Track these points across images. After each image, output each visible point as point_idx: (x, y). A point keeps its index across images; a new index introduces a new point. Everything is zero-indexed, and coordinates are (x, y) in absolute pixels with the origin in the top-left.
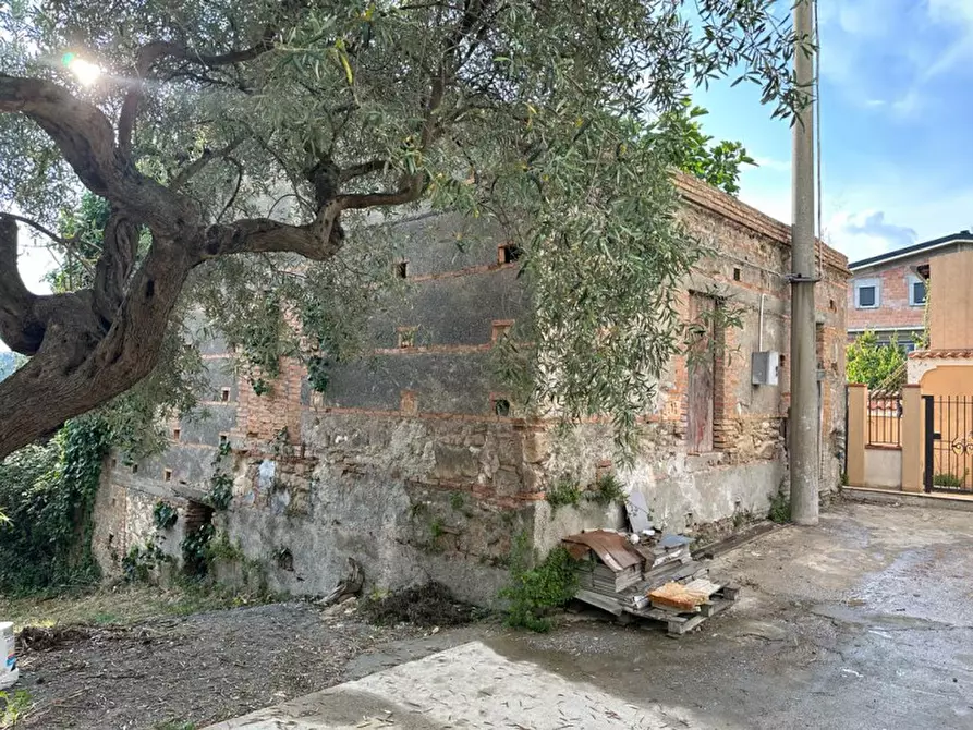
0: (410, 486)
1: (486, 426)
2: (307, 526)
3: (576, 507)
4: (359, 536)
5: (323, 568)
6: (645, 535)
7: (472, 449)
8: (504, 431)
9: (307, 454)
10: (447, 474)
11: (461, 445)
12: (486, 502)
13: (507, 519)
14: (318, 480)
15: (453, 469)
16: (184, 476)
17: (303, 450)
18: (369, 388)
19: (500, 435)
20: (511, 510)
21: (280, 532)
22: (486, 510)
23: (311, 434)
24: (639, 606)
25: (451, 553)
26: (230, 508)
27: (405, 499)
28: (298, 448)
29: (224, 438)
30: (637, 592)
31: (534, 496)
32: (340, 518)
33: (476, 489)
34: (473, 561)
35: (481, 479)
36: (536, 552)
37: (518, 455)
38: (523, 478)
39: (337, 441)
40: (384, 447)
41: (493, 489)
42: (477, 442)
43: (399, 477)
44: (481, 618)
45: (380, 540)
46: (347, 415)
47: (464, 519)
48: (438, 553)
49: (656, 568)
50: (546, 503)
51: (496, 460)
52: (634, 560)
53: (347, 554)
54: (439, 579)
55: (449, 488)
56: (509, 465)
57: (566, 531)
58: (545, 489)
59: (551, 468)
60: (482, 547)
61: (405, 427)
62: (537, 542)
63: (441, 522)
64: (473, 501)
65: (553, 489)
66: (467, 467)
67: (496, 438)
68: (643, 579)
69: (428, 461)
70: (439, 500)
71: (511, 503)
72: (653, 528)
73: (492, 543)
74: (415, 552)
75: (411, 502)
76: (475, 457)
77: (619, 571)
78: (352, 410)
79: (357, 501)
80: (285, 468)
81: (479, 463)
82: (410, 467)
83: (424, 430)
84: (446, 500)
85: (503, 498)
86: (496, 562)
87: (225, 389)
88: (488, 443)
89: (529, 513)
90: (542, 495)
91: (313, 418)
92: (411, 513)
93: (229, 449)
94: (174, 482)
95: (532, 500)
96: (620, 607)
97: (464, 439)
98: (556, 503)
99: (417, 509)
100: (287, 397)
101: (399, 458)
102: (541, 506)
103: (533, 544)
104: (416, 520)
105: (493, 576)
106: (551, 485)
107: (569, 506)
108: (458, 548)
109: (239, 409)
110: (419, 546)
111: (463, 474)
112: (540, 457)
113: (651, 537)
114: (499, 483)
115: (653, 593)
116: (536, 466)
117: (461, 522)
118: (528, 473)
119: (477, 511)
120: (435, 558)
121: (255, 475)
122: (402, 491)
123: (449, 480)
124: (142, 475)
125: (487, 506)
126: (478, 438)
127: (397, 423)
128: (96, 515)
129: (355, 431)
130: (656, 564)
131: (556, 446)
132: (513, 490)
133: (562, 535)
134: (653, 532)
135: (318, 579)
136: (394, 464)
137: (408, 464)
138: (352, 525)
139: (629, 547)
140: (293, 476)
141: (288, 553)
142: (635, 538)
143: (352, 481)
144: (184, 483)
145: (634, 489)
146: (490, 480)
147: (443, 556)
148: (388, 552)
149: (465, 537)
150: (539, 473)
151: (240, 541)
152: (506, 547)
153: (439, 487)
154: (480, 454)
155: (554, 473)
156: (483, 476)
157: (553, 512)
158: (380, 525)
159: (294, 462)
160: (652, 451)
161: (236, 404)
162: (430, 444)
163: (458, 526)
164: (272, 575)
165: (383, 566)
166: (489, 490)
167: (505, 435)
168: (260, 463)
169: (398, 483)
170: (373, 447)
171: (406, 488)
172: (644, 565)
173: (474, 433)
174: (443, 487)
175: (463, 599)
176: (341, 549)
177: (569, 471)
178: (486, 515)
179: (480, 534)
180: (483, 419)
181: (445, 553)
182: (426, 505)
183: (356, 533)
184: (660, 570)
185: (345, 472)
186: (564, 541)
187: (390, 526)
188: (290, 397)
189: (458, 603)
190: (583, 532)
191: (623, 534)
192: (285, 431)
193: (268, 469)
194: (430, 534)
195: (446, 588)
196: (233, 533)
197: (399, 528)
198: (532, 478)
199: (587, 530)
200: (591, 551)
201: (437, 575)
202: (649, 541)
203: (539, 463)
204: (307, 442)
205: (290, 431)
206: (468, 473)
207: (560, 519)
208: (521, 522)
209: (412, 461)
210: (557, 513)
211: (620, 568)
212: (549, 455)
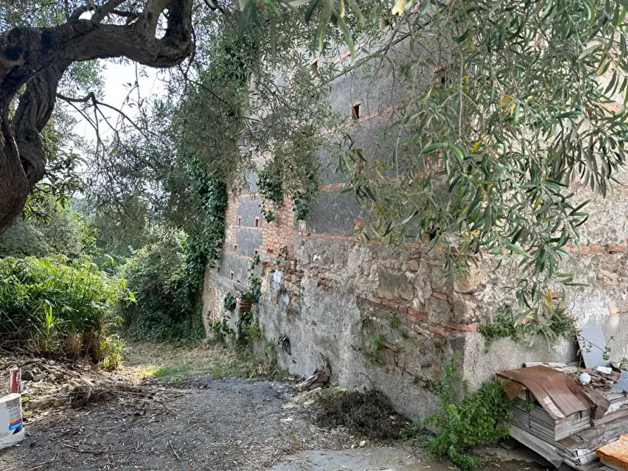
0: (361, 302)
1: (420, 253)
2: (298, 322)
3: (516, 339)
4: (328, 337)
5: (307, 356)
6: (600, 373)
7: (409, 274)
8: (435, 259)
9: (298, 268)
10: (388, 295)
11: (400, 270)
12: (419, 325)
13: (438, 346)
14: (304, 288)
15: (392, 291)
16: (239, 277)
17: (296, 265)
18: (333, 216)
19: (432, 262)
20: (442, 337)
21: (284, 324)
22: (420, 334)
23: (299, 253)
24: (583, 461)
25: (391, 367)
26: (260, 302)
27: (357, 312)
28: (292, 263)
29: (256, 252)
30: (582, 443)
31: (465, 327)
32: (316, 320)
33: (411, 312)
34: (408, 380)
35: (416, 303)
36: (465, 384)
37: (449, 284)
38: (453, 308)
39: (314, 260)
40: (343, 267)
41: (426, 314)
42: (412, 268)
43: (353, 293)
44: (409, 436)
45: (341, 344)
46: (321, 238)
47: (401, 339)
48: (381, 365)
49: (609, 414)
50: (479, 335)
51: (429, 287)
52: (581, 406)
53: (320, 349)
54: (382, 387)
55: (389, 308)
56: (440, 293)
57: (503, 364)
58: (478, 321)
59: (486, 299)
60: (415, 367)
61: (357, 250)
62: (467, 374)
63: (383, 338)
64: (408, 323)
65: (488, 320)
66: (404, 291)
67: (429, 265)
68: (592, 425)
69: (373, 282)
70: (382, 317)
71: (441, 331)
72: (611, 366)
73: (426, 366)
74: (364, 360)
75: (361, 315)
76: (410, 282)
77: (560, 418)
78: (323, 235)
79: (326, 309)
80: (286, 277)
81: (413, 287)
82: (362, 287)
83: (371, 254)
84: (387, 318)
85: (434, 325)
86: (427, 386)
87: (257, 218)
88: (422, 269)
89: (459, 344)
90: (473, 327)
91: (300, 240)
92: (361, 325)
93: (258, 261)
94: (234, 281)
95: (461, 331)
96: (560, 459)
97: (402, 264)
98: (492, 336)
99: (366, 323)
100: (287, 224)
101: (353, 277)
102: (473, 339)
103: (462, 376)
104: (365, 332)
105: (426, 398)
106: (486, 318)
107: (508, 338)
108: (397, 364)
109: (263, 232)
110: (368, 355)
111: (400, 297)
112: (472, 287)
113: (607, 377)
114: (431, 310)
115: (601, 449)
116: (468, 297)
117: (399, 340)
118: (459, 302)
119: (412, 333)
120: (379, 369)
121: (271, 281)
122: (355, 305)
123: (389, 301)
124: (221, 275)
125: (421, 330)
126: (413, 263)
127: (352, 247)
128: (204, 297)
129: (324, 252)
130: (610, 410)
131: (493, 276)
132: (444, 319)
133: (497, 368)
134: (610, 369)
135: (304, 364)
136: (350, 282)
137: (359, 282)
138: (323, 327)
139: (576, 388)
140: (291, 284)
141: (287, 340)
142: (586, 378)
143: (323, 292)
144: (238, 281)
145: (589, 322)
146: (423, 305)
147: (384, 368)
148: (346, 355)
149: (402, 355)
150: (471, 304)
151: (264, 327)
152: (437, 372)
153: (381, 306)
154: (415, 279)
155: (489, 304)
156: (417, 300)
157: (487, 344)
158: (341, 332)
159: (291, 273)
160: (615, 282)
161: (262, 229)
162: (374, 267)
163: (397, 344)
164: (279, 355)
165: (343, 366)
166: (422, 315)
167: (437, 262)
168: (274, 271)
169: (353, 299)
170: (336, 266)
171: (358, 303)
172: (593, 412)
173: (410, 259)
174: (384, 306)
175: (400, 411)
176: (316, 345)
177: (508, 302)
178: (420, 338)
179: (415, 355)
180: (417, 246)
181: (386, 366)
182: (372, 320)
183: (325, 335)
184: (615, 417)
185: (319, 284)
186: (498, 375)
187: (347, 333)
188: (289, 223)
189: (395, 413)
190: (524, 366)
191: (573, 369)
192: (285, 250)
193: (278, 276)
194: (375, 347)
195: (386, 398)
196: (261, 320)
197: (353, 336)
198: (463, 309)
199: (529, 364)
200: (528, 391)
201: (381, 384)
202: (602, 383)
203: (471, 293)
204: (298, 259)
205: (289, 249)
206: (405, 296)
207: (495, 352)
208: (451, 352)
209: (362, 280)
210: (493, 346)
211: (562, 416)
212: (484, 286)
